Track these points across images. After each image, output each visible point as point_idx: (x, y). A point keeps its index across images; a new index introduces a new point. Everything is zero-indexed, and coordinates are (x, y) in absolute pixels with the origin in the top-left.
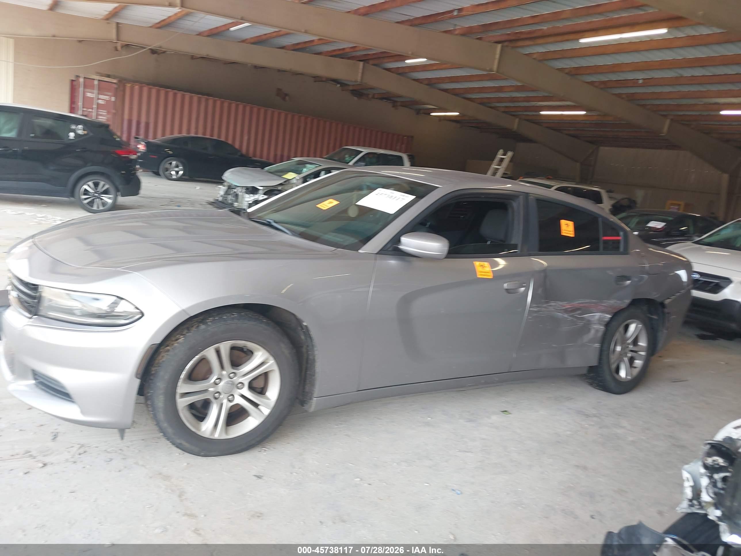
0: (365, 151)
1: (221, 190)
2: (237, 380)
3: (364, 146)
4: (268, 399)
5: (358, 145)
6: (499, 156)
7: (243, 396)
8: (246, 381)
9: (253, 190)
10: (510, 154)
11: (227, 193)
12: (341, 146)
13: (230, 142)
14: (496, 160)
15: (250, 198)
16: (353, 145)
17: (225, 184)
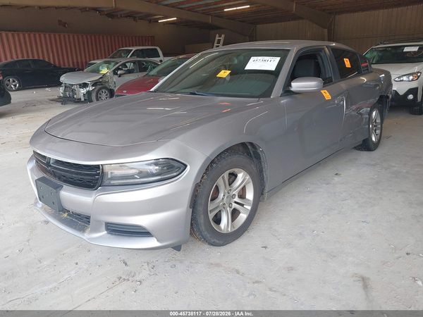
0: (134, 49)
1: (61, 90)
2: (232, 193)
3: (133, 46)
4: (249, 200)
5: (130, 46)
6: (217, 38)
7: (236, 202)
8: (236, 193)
9: (85, 85)
10: (223, 36)
11: (65, 91)
12: (116, 49)
13: (41, 58)
14: (216, 42)
15: (83, 91)
16: (126, 46)
17: (63, 85)
